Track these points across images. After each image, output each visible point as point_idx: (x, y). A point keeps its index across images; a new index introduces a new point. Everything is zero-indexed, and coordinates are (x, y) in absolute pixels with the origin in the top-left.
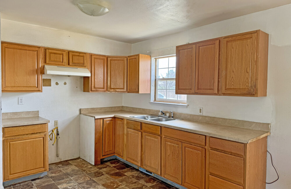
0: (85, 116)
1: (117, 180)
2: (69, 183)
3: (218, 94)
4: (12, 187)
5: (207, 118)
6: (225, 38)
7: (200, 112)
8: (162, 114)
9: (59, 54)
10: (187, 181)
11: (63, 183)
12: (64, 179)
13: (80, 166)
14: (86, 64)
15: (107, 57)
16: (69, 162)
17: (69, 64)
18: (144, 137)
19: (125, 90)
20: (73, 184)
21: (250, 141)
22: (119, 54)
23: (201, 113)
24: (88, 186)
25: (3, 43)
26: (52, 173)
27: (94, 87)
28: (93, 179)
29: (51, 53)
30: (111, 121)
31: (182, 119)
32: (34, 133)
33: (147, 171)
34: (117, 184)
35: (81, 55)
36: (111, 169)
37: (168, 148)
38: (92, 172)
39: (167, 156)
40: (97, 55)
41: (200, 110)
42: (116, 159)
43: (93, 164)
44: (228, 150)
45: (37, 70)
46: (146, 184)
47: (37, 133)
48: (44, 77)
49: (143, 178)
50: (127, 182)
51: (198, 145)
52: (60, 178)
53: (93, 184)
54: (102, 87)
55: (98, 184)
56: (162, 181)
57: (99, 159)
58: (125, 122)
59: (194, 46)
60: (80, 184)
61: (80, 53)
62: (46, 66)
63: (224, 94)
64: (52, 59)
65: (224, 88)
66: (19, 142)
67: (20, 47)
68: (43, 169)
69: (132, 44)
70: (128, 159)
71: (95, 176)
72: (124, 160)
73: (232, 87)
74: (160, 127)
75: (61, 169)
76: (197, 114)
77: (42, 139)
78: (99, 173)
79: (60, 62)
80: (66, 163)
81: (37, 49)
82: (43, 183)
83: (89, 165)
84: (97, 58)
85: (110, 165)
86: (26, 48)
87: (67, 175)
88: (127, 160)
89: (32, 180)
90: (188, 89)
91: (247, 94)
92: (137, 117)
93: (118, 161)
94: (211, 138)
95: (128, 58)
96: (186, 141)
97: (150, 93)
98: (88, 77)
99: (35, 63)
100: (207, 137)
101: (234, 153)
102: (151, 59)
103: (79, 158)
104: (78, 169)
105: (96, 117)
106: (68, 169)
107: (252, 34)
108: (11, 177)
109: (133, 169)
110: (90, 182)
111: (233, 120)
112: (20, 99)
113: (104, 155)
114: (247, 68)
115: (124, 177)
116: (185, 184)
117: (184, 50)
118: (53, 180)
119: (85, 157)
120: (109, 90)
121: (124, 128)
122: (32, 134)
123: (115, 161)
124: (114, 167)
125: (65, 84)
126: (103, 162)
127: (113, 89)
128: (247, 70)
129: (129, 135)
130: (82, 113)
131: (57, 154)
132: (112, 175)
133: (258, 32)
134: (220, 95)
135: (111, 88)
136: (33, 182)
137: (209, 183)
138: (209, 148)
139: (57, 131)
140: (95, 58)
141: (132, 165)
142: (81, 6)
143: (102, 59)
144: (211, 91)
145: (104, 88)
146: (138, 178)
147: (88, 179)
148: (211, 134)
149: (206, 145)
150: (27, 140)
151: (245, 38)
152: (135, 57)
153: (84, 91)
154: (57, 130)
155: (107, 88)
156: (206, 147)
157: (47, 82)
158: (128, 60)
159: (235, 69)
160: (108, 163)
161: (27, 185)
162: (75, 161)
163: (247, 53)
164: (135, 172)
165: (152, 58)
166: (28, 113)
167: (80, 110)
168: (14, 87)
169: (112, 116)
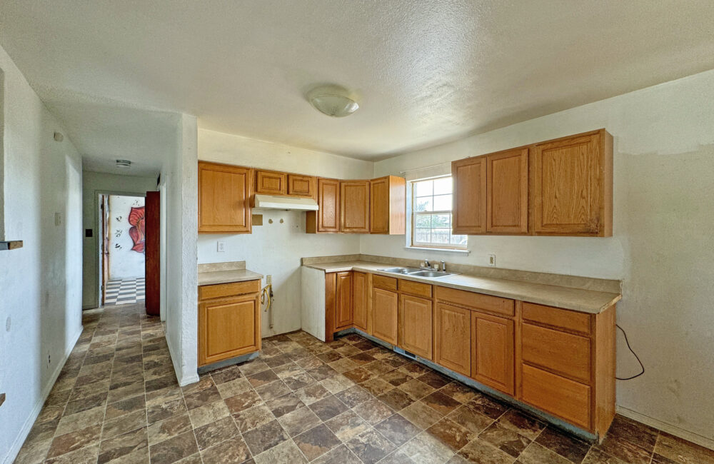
0: (309, 269)
1: (364, 366)
2: (293, 370)
3: (529, 232)
4: (210, 375)
5: (504, 272)
6: (539, 145)
7: (492, 262)
8: (426, 266)
9: (275, 178)
10: (480, 371)
11: (284, 370)
12: (284, 363)
13: (304, 343)
14: (311, 193)
15: (341, 182)
16: (288, 336)
17: (288, 193)
18: (403, 302)
19: (367, 230)
20: (299, 371)
21: (602, 311)
22: (356, 178)
23: (493, 264)
24: (322, 376)
25: (200, 162)
26: (265, 353)
27: (323, 227)
28: (328, 364)
29: (264, 177)
30: (348, 276)
31: (461, 274)
32: (242, 295)
33: (407, 353)
34: (366, 373)
35: (304, 179)
36: (351, 348)
37: (446, 319)
38: (324, 352)
39: (444, 331)
40: (327, 179)
41: (492, 259)
42: (355, 333)
43: (324, 340)
44: (560, 325)
45: (245, 203)
46: (410, 374)
47: (246, 294)
48: (255, 212)
49: (403, 364)
50: (380, 370)
51: (501, 315)
52: (278, 362)
53: (329, 372)
54: (333, 225)
55: (337, 373)
56: (434, 370)
57: (332, 333)
58: (370, 278)
59: (484, 160)
60: (309, 371)
61: (304, 176)
62: (258, 197)
63: (539, 234)
64: (266, 185)
65: (539, 224)
66: (221, 307)
67: (222, 169)
68: (254, 348)
69: (375, 163)
70: (376, 334)
71: (330, 359)
72: (368, 334)
73: (554, 222)
74: (431, 286)
75: (278, 347)
76: (487, 266)
77: (253, 302)
78: (335, 355)
79: (276, 189)
80: (283, 338)
81: (245, 171)
82: (255, 368)
83: (317, 341)
84: (326, 184)
85: (348, 342)
86: (231, 170)
87: (288, 357)
88: (373, 335)
89: (239, 364)
90: (475, 227)
91: (584, 233)
92: (388, 270)
93: (359, 337)
94: (525, 305)
95: (372, 183)
96: (477, 308)
97: (404, 234)
98: (314, 212)
99: (242, 191)
100: (517, 302)
101: (569, 330)
102: (406, 183)
103: (300, 330)
104: (302, 347)
105: (327, 271)
106: (287, 347)
107: (590, 135)
108: (209, 359)
109: (384, 349)
110: (323, 368)
111: (551, 274)
112: (219, 243)
113: (339, 327)
114: (582, 192)
115: (373, 362)
116: (477, 377)
117: (466, 167)
118: (269, 365)
119: (309, 328)
120: (343, 229)
121: (368, 286)
122: (239, 295)
123: (354, 336)
124: (355, 345)
125: (282, 221)
126: (337, 337)
127: (349, 228)
128: (581, 194)
129: (377, 297)
130: (304, 263)
131: (270, 325)
132: (354, 358)
133: (602, 132)
134: (532, 235)
135: (345, 228)
136: (240, 367)
137: (522, 376)
138: (521, 320)
139: (271, 291)
140: (323, 184)
141: (381, 343)
142: (318, 101)
143: (333, 185)
144: (514, 229)
145: (335, 228)
146: (395, 363)
147: (319, 364)
148: (525, 297)
149: (514, 315)
150: (231, 305)
151: (577, 143)
152: (383, 180)
153: (307, 232)
154: (271, 289)
155: (339, 228)
156: (516, 319)
157: (258, 220)
158: (372, 186)
159: (560, 194)
160: (345, 340)
161: (231, 371)
162: (296, 335)
163: (582, 167)
164: (389, 354)
165: (408, 182)
166: (231, 264)
167: (302, 260)
168: (214, 226)
169: (349, 268)
